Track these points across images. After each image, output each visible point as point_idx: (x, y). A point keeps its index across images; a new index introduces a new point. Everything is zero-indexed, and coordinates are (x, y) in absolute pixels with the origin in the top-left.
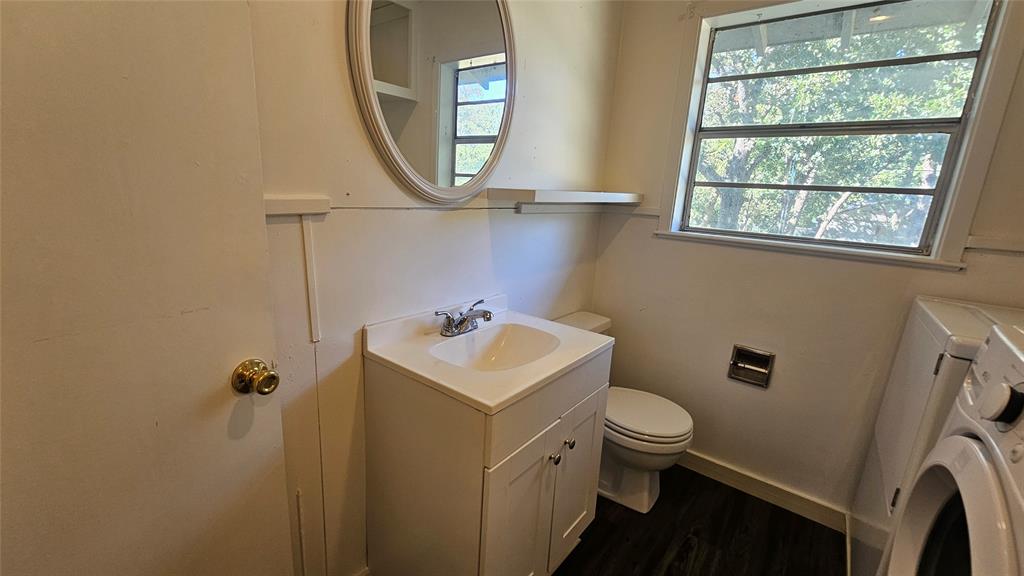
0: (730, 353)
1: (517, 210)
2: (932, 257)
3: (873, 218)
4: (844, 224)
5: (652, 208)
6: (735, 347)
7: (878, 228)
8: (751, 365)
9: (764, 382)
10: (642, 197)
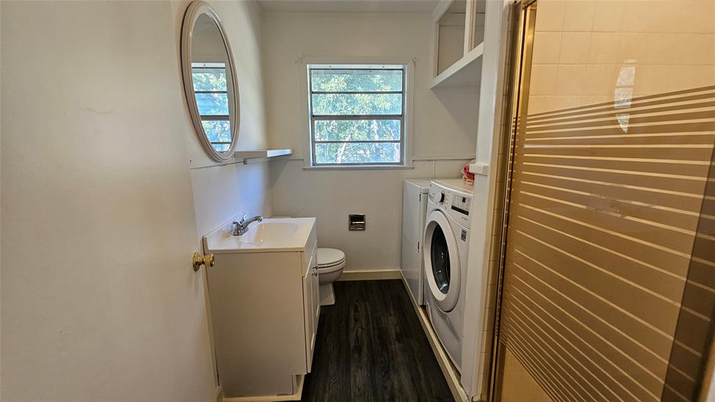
0: (347, 219)
1: (245, 162)
2: (405, 165)
3: (359, 153)
4: (347, 157)
5: (299, 155)
6: (350, 216)
7: (361, 156)
8: (357, 221)
9: (363, 227)
10: (293, 151)
